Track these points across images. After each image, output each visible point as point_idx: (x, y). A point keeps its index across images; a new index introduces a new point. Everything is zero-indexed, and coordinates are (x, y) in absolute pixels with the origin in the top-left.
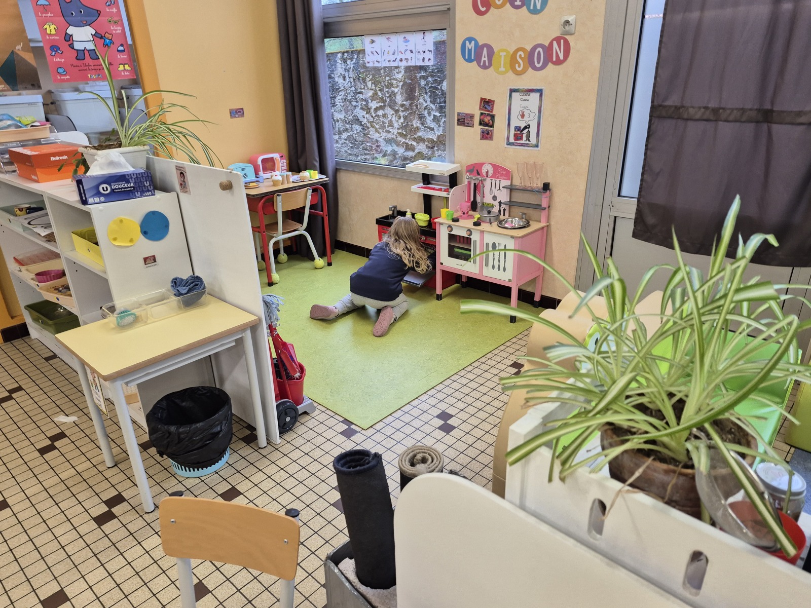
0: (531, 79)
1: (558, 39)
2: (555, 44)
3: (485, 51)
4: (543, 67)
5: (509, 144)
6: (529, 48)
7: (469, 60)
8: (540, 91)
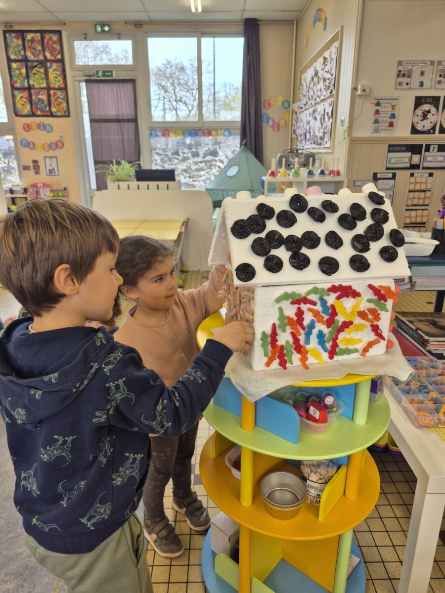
0: (51, 153)
1: (59, 141)
2: (58, 143)
3: (31, 144)
4: (56, 149)
5: (47, 175)
6: (49, 143)
7: (25, 147)
8: (56, 157)
